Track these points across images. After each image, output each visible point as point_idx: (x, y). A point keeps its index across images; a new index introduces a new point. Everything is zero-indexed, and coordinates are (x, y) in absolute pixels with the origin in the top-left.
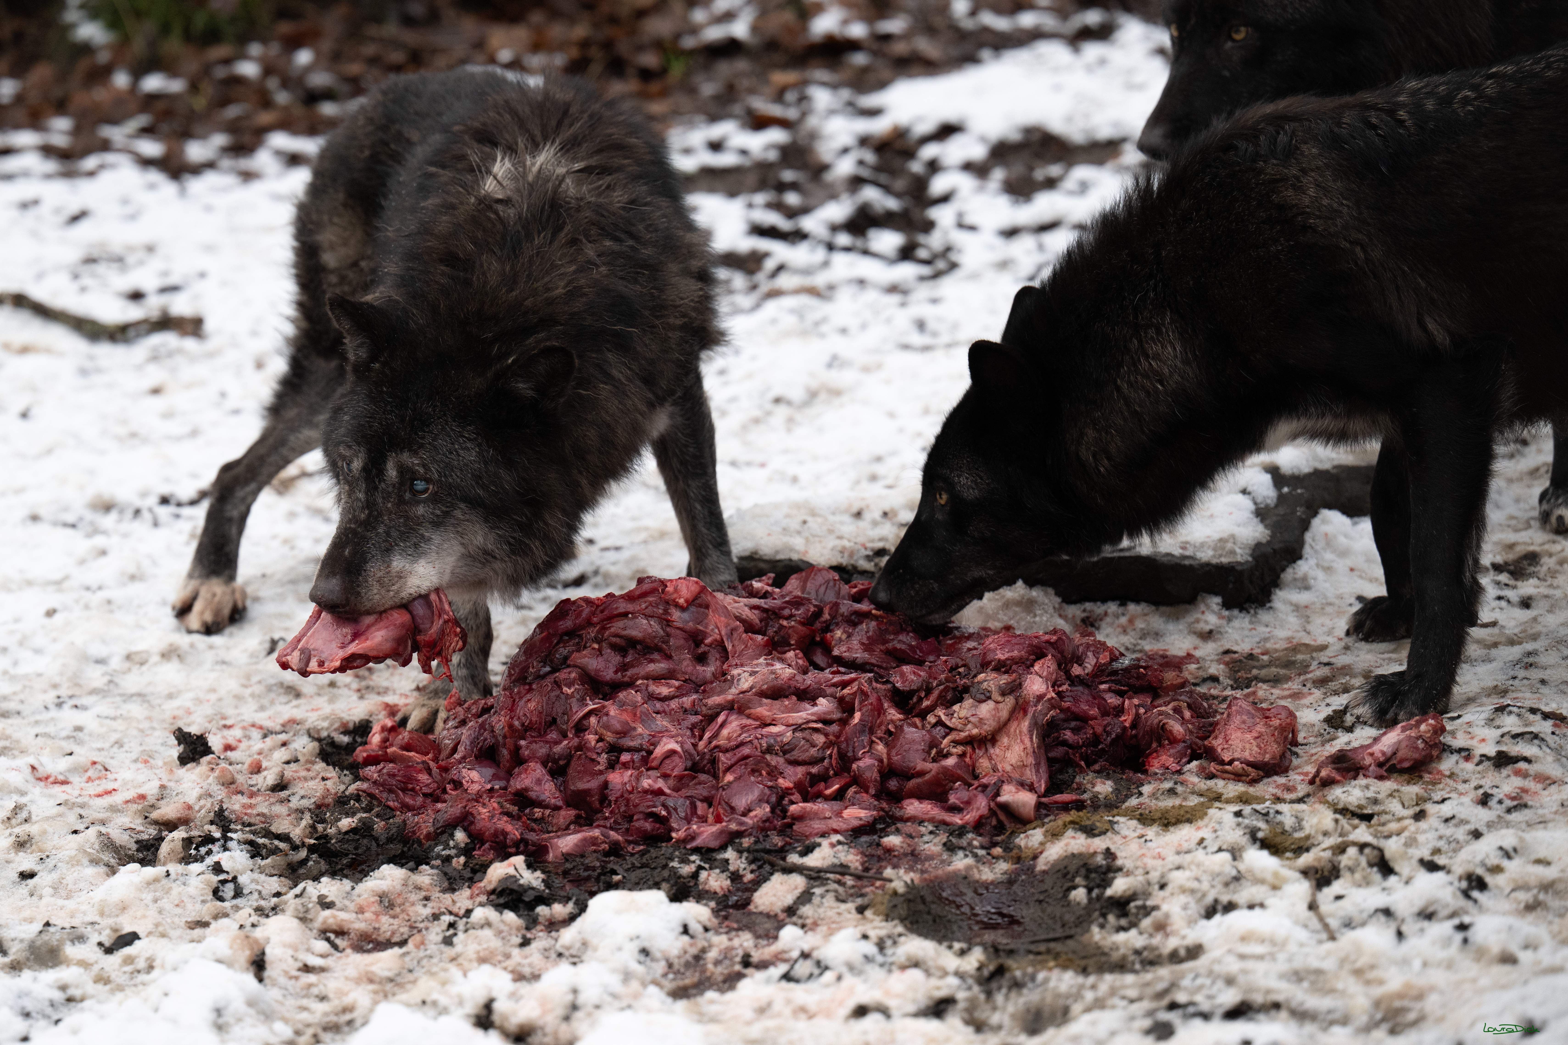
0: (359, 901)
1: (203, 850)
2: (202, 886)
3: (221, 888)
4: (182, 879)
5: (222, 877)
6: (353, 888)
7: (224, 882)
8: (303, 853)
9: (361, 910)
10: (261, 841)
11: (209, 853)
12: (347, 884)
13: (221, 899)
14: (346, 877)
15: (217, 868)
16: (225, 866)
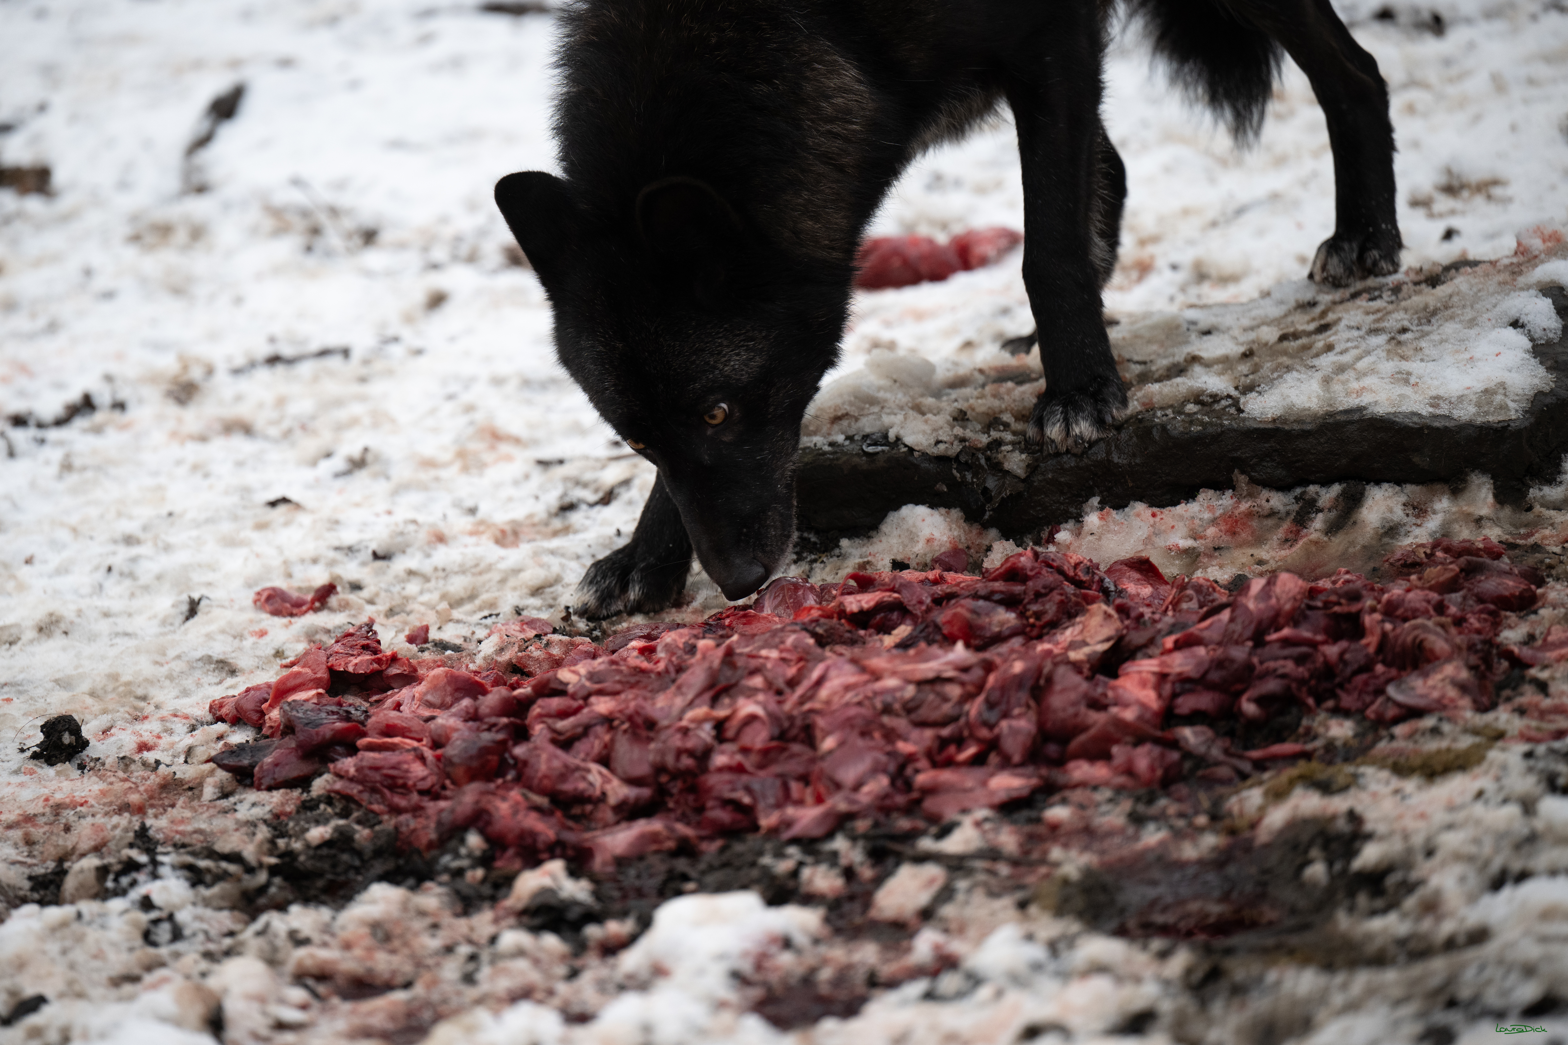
0: (345, 935)
1: (125, 881)
2: (126, 928)
3: (153, 929)
4: (99, 921)
5: (154, 915)
6: (334, 918)
7: (156, 922)
8: (262, 877)
9: (347, 946)
10: (203, 863)
11: (134, 883)
12: (325, 913)
13: (154, 944)
14: (323, 903)
15: (147, 904)
16: (157, 899)
